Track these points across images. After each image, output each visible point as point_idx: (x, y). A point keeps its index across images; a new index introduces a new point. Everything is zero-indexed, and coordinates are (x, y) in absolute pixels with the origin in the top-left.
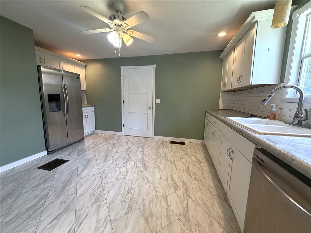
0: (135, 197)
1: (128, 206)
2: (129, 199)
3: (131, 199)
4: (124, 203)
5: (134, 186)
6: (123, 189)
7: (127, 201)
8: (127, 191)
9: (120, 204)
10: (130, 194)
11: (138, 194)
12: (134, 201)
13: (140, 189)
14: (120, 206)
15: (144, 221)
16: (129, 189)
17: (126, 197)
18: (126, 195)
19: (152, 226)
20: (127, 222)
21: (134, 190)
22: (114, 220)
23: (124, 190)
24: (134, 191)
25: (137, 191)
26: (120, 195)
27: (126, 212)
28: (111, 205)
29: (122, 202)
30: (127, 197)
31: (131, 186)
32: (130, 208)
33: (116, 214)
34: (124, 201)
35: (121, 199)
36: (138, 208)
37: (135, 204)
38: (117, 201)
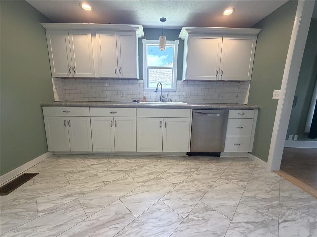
0: (190, 210)
1: (205, 212)
2: (196, 215)
3: (196, 213)
4: (206, 218)
5: (175, 218)
6: (188, 230)
7: (200, 216)
8: (187, 224)
9: (210, 221)
10: (191, 217)
11: (184, 207)
12: (196, 208)
13: (175, 209)
14: (212, 220)
15: (207, 194)
16: (183, 222)
17: (198, 220)
18: (194, 222)
19: (206, 189)
20: (219, 206)
21: (181, 215)
22: (228, 218)
23: (187, 228)
24: (183, 214)
25: (180, 211)
26: (199, 230)
27: (213, 211)
28: (219, 233)
29: (206, 221)
30: (196, 218)
31: (176, 222)
32: (206, 209)
33: (222, 219)
34: (203, 219)
35: (204, 224)
36: (200, 202)
37: (199, 206)
38: (209, 229)
